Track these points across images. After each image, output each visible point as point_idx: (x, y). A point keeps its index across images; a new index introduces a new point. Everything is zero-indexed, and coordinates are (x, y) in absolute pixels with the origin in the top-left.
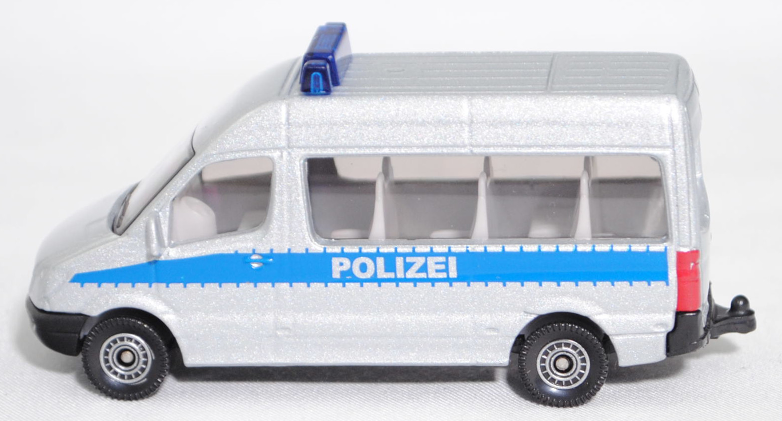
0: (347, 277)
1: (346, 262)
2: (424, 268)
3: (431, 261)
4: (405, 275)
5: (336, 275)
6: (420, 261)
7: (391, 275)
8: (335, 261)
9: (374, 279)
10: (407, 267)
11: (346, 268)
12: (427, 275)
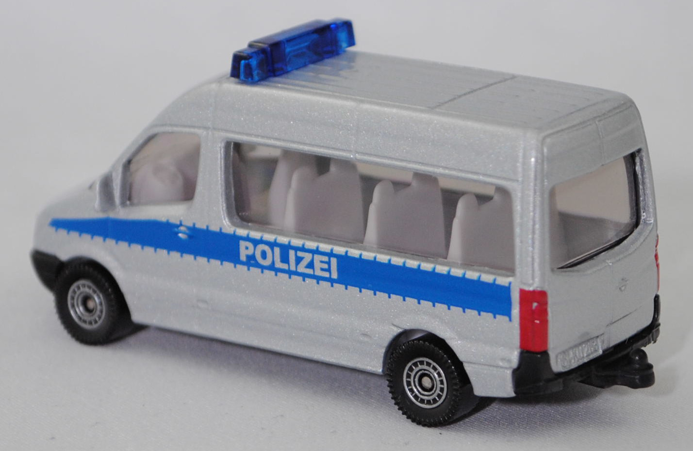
0: (251, 261)
1: (250, 246)
2: (311, 265)
3: (318, 258)
4: (296, 268)
5: (243, 258)
6: (308, 257)
7: (285, 266)
8: (243, 244)
9: (272, 268)
10: (299, 260)
11: (250, 252)
12: (314, 272)
